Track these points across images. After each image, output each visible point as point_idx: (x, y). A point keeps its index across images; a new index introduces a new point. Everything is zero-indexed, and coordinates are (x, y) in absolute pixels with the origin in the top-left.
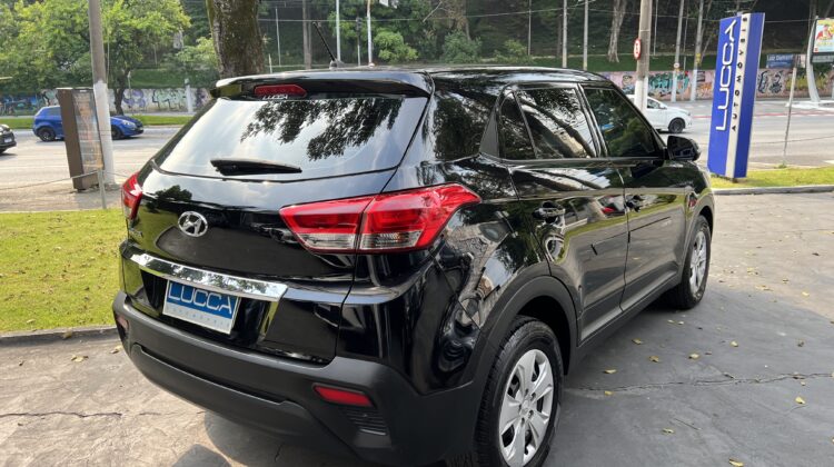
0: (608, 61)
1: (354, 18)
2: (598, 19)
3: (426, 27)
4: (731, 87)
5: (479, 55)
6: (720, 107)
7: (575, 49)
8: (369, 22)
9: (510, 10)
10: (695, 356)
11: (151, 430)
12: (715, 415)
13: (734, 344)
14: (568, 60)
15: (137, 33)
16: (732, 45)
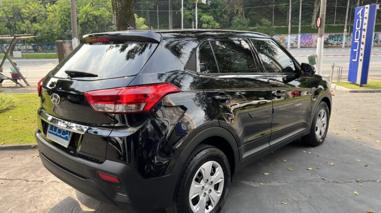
0: (311, 28)
1: (192, 9)
2: (306, 8)
3: (224, 13)
4: (360, 40)
5: (248, 26)
6: (354, 50)
7: (295, 22)
8: (196, 11)
9: (265, 5)
10: (311, 169)
11: (54, 189)
12: (310, 197)
13: (332, 164)
14: (292, 28)
15: (96, 17)
16: (361, 20)
